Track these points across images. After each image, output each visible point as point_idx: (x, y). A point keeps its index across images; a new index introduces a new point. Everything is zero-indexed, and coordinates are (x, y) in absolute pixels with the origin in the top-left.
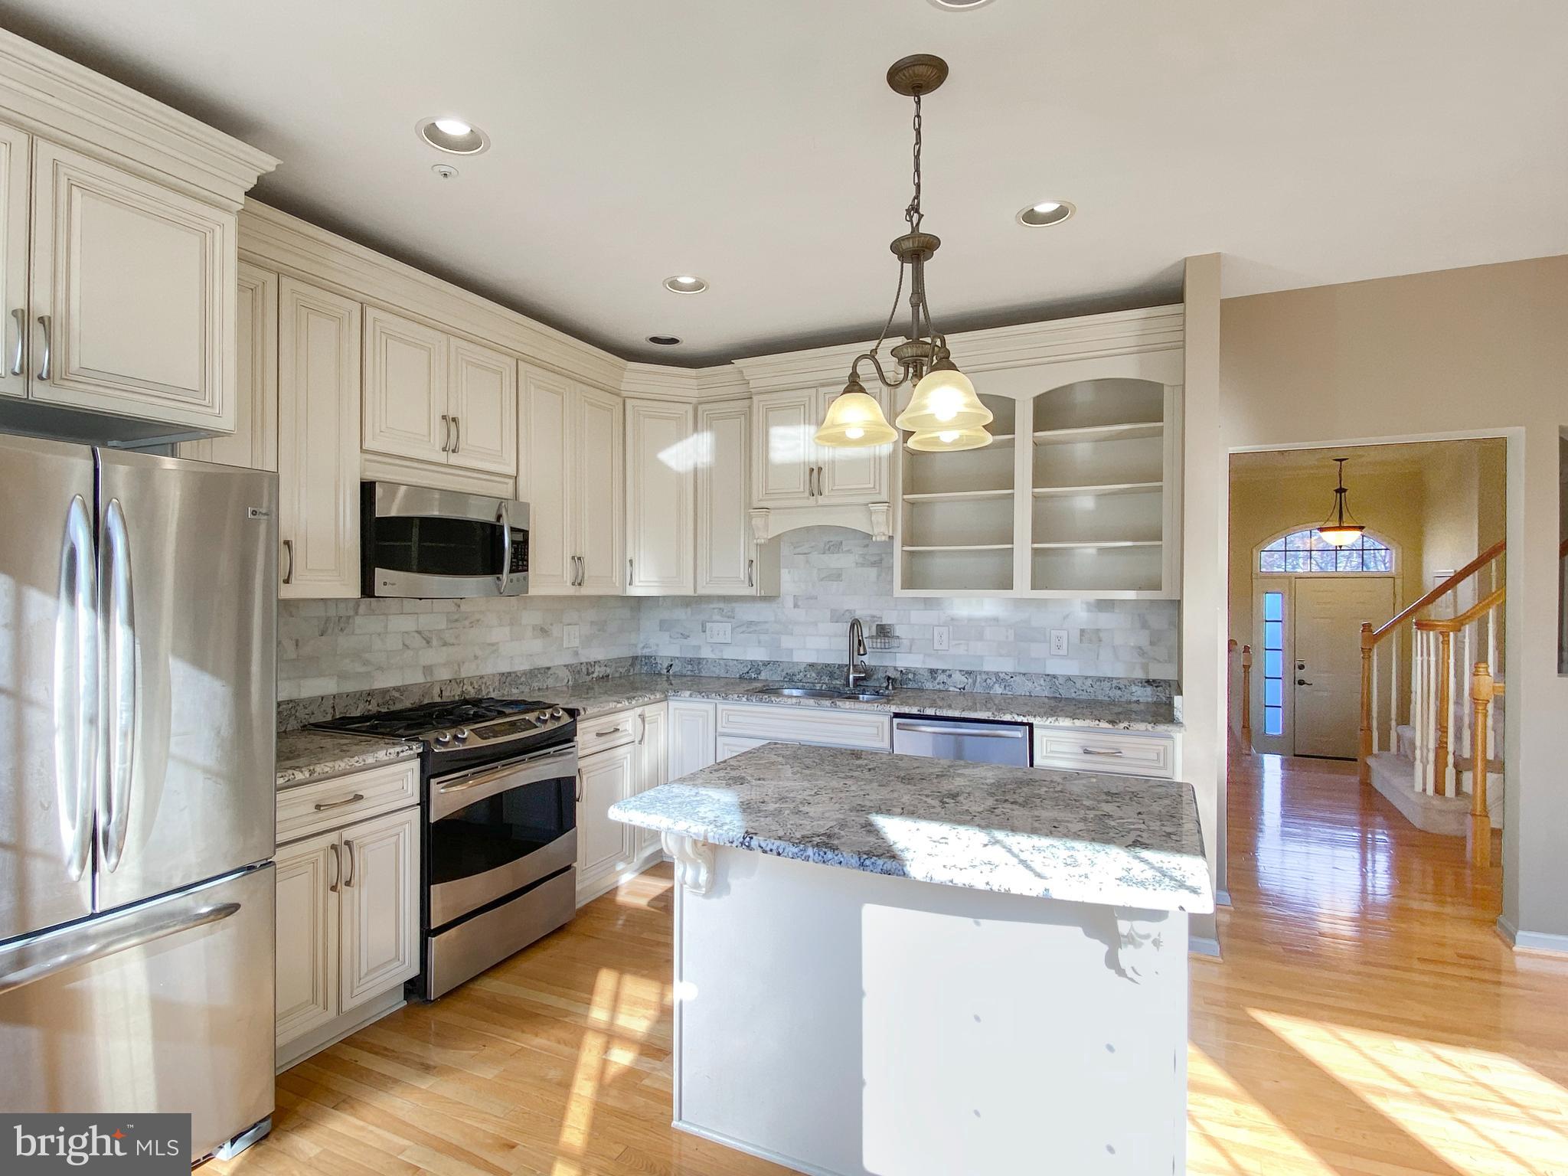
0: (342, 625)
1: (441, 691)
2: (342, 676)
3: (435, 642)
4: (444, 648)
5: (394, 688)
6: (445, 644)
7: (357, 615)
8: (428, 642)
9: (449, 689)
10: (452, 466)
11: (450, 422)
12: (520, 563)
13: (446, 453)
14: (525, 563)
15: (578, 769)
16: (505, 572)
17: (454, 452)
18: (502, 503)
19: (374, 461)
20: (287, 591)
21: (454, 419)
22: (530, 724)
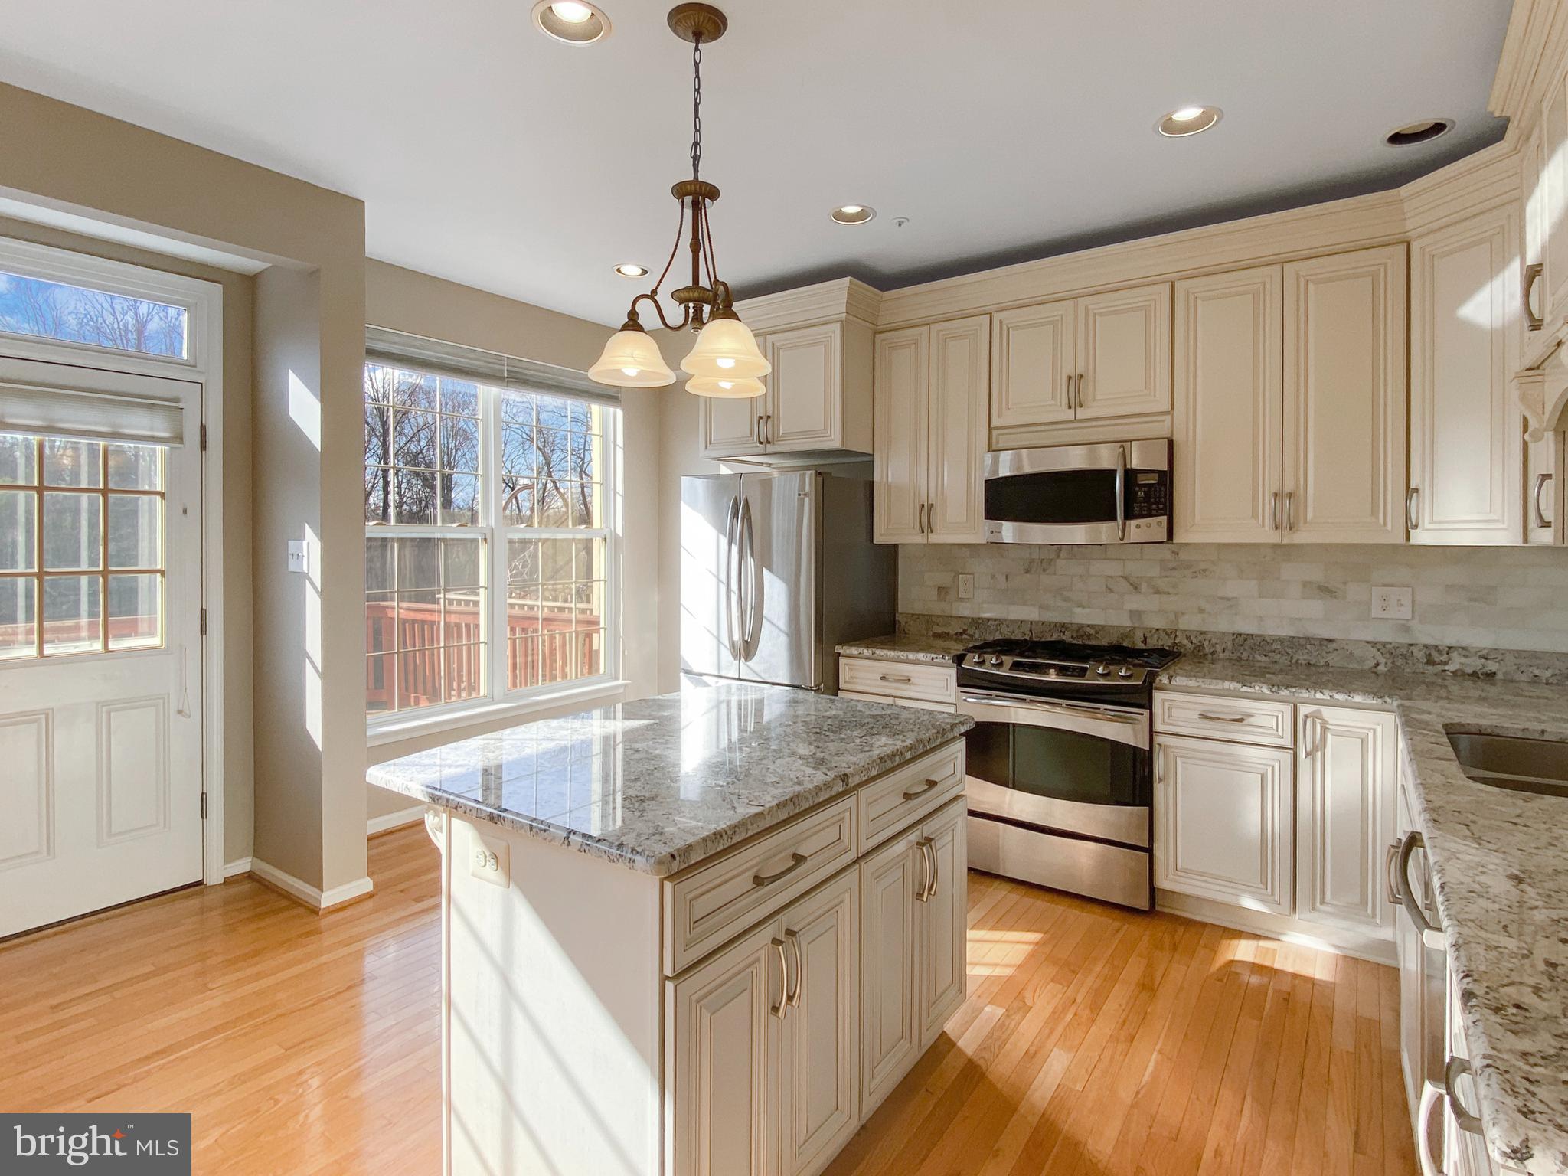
7: (1058, 558)
10: (1081, 421)
11: (1076, 380)
12: (1154, 507)
13: (1072, 410)
14: (1161, 506)
15: (1160, 745)
16: (1119, 518)
17: (1081, 406)
18: (1122, 446)
19: (1003, 434)
20: (934, 538)
21: (1081, 376)
22: (1082, 672)
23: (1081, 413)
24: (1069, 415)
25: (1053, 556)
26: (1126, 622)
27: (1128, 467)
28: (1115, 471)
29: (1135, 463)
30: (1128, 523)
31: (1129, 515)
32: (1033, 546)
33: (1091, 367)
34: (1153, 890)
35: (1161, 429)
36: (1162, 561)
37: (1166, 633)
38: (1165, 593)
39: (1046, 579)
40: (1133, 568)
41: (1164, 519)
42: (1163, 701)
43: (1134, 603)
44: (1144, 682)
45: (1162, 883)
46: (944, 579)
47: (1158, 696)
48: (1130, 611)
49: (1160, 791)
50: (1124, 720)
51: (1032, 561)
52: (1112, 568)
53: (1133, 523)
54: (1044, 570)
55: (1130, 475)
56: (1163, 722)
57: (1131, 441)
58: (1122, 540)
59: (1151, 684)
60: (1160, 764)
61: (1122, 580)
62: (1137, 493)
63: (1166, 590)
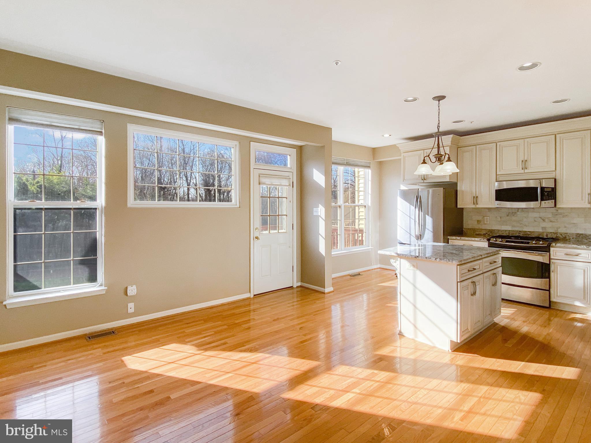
0: (513, 214)
1: (547, 235)
2: (513, 226)
3: (546, 220)
4: (551, 223)
5: (528, 231)
6: (551, 222)
7: (518, 212)
8: (544, 220)
9: (550, 234)
10: (525, 173)
11: (525, 162)
12: (550, 197)
13: (523, 170)
14: (552, 197)
15: (552, 262)
16: (539, 200)
17: (526, 169)
18: (540, 180)
19: (500, 177)
20: (478, 206)
21: (526, 161)
22: (528, 243)
23: (526, 171)
24: (522, 171)
25: (516, 211)
26: (541, 230)
27: (542, 186)
28: (537, 188)
29: (544, 185)
30: (542, 202)
31: (542, 200)
32: (510, 209)
33: (529, 158)
34: (550, 302)
35: (553, 175)
36: (552, 213)
37: (554, 233)
38: (553, 222)
39: (514, 218)
40: (542, 215)
41: (553, 201)
42: (553, 250)
43: (544, 225)
44: (548, 245)
45: (553, 299)
46: (480, 218)
47: (552, 249)
48: (542, 227)
49: (552, 274)
50: (541, 255)
51: (509, 213)
52: (536, 215)
53: (543, 202)
54: (513, 215)
55: (542, 189)
56: (553, 256)
57: (542, 179)
58: (540, 206)
59: (550, 246)
60: (552, 268)
61: (539, 218)
62: (545, 194)
63: (553, 221)
